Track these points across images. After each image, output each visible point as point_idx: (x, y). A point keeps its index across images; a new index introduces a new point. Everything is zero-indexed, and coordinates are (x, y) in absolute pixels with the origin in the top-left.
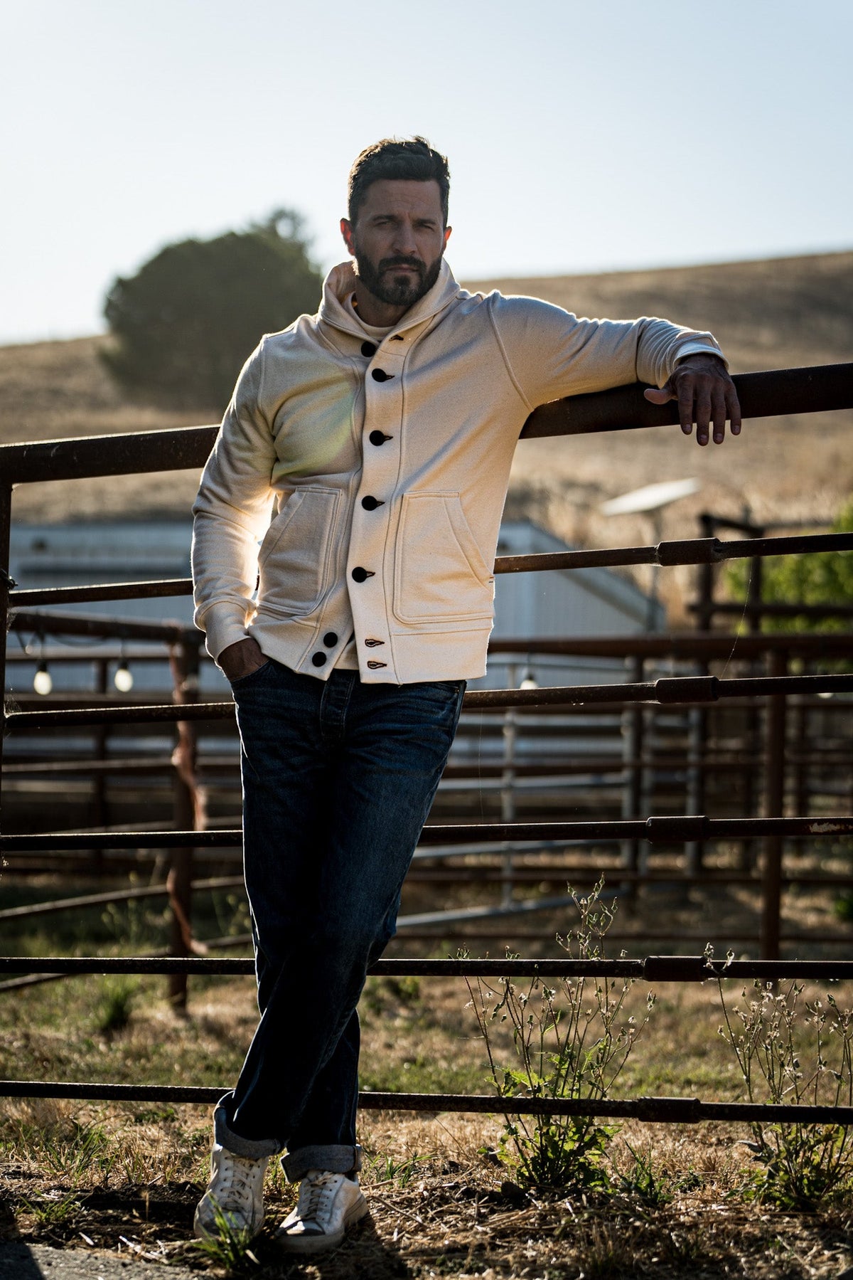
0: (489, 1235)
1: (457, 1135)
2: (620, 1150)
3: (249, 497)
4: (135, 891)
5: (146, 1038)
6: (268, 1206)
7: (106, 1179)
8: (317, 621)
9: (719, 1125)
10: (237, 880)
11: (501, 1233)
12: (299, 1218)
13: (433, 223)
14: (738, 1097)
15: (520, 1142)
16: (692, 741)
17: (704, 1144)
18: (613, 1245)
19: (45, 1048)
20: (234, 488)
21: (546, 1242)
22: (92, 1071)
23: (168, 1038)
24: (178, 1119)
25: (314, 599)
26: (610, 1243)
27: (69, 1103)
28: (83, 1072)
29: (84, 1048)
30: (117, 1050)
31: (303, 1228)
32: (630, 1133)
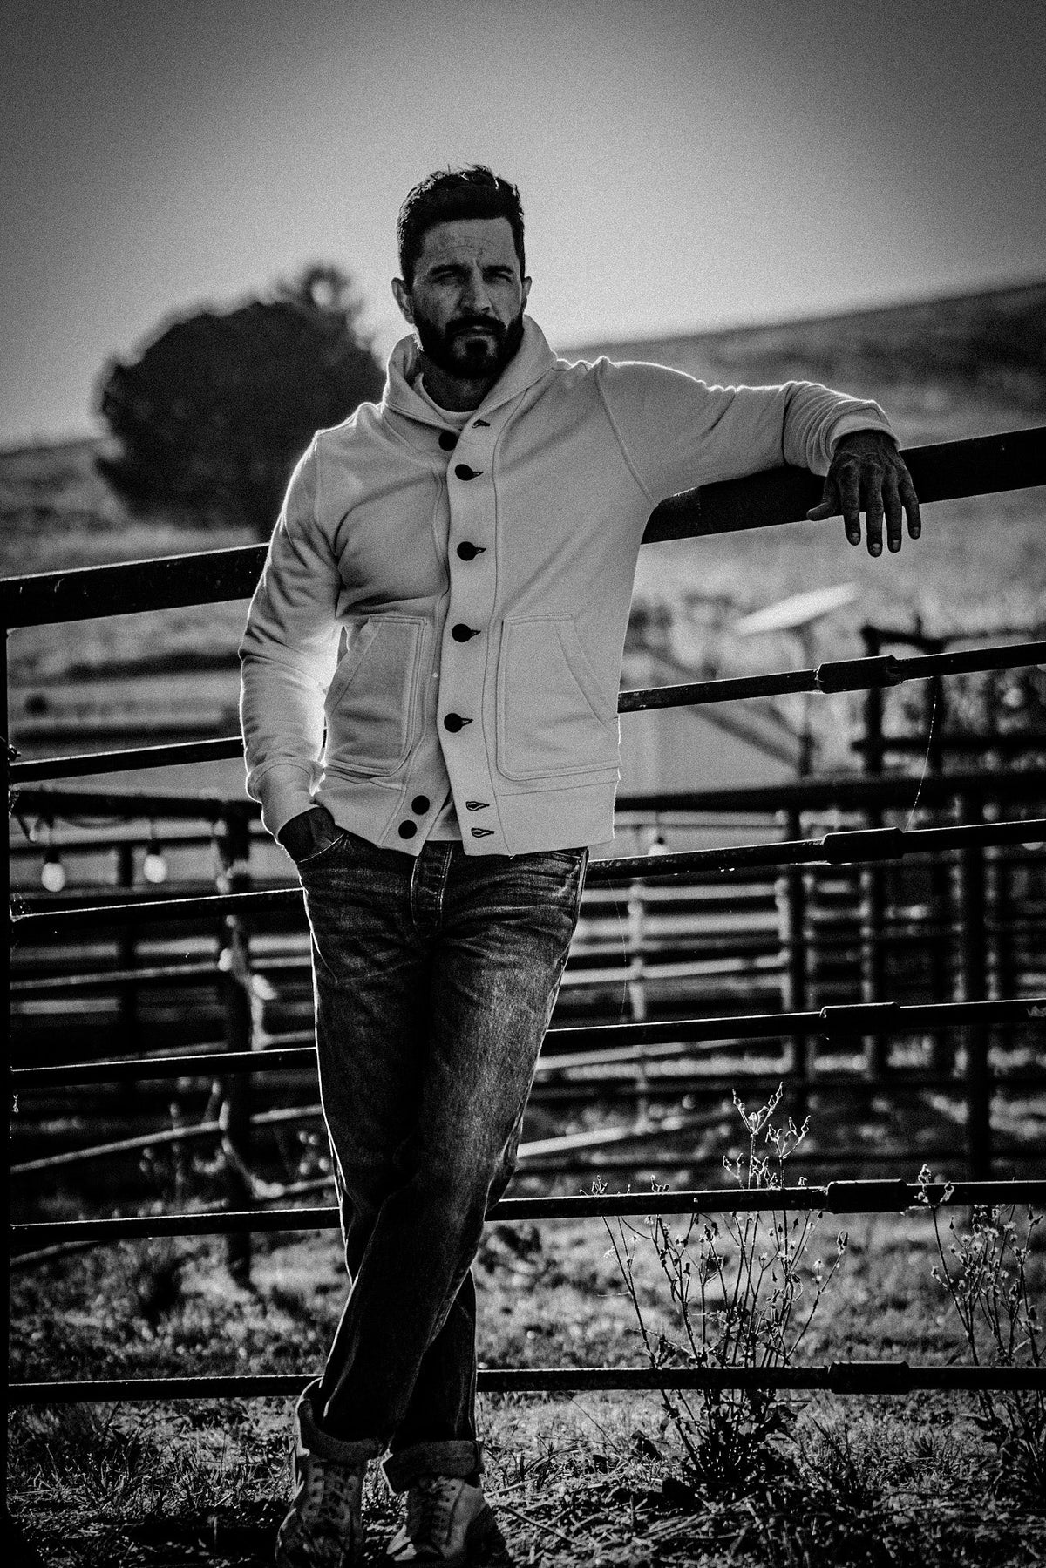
0: (651, 1550)
1: (601, 1420)
2: (809, 1433)
3: (308, 634)
4: (179, 1132)
5: (201, 1317)
6: (369, 1525)
7: (160, 1502)
8: (403, 782)
9: (932, 1396)
10: (312, 1110)
11: (665, 1547)
12: (408, 1540)
13: (509, 271)
14: (954, 1358)
15: (683, 1426)
16: (864, 910)
17: (915, 1421)
18: (810, 1557)
19: (73, 1339)
20: (288, 624)
21: (725, 1556)
22: (134, 1363)
23: (229, 1315)
24: (248, 1419)
25: (398, 756)
26: (806, 1555)
27: (107, 1407)
28: (122, 1366)
29: (123, 1335)
30: (166, 1334)
31: (414, 1553)
32: (819, 1410)
